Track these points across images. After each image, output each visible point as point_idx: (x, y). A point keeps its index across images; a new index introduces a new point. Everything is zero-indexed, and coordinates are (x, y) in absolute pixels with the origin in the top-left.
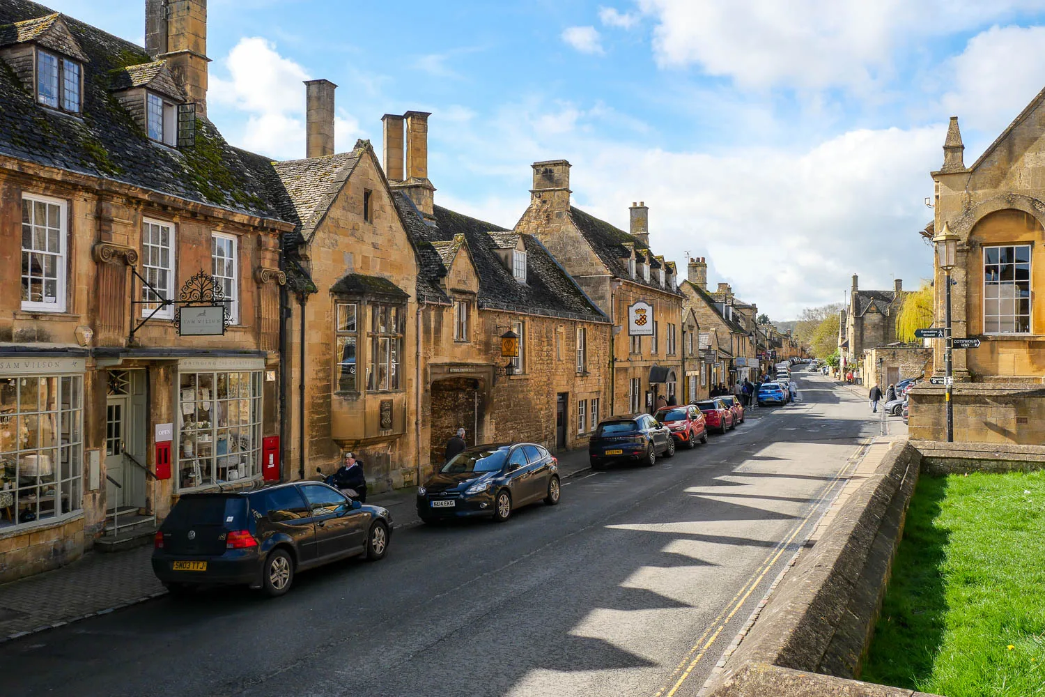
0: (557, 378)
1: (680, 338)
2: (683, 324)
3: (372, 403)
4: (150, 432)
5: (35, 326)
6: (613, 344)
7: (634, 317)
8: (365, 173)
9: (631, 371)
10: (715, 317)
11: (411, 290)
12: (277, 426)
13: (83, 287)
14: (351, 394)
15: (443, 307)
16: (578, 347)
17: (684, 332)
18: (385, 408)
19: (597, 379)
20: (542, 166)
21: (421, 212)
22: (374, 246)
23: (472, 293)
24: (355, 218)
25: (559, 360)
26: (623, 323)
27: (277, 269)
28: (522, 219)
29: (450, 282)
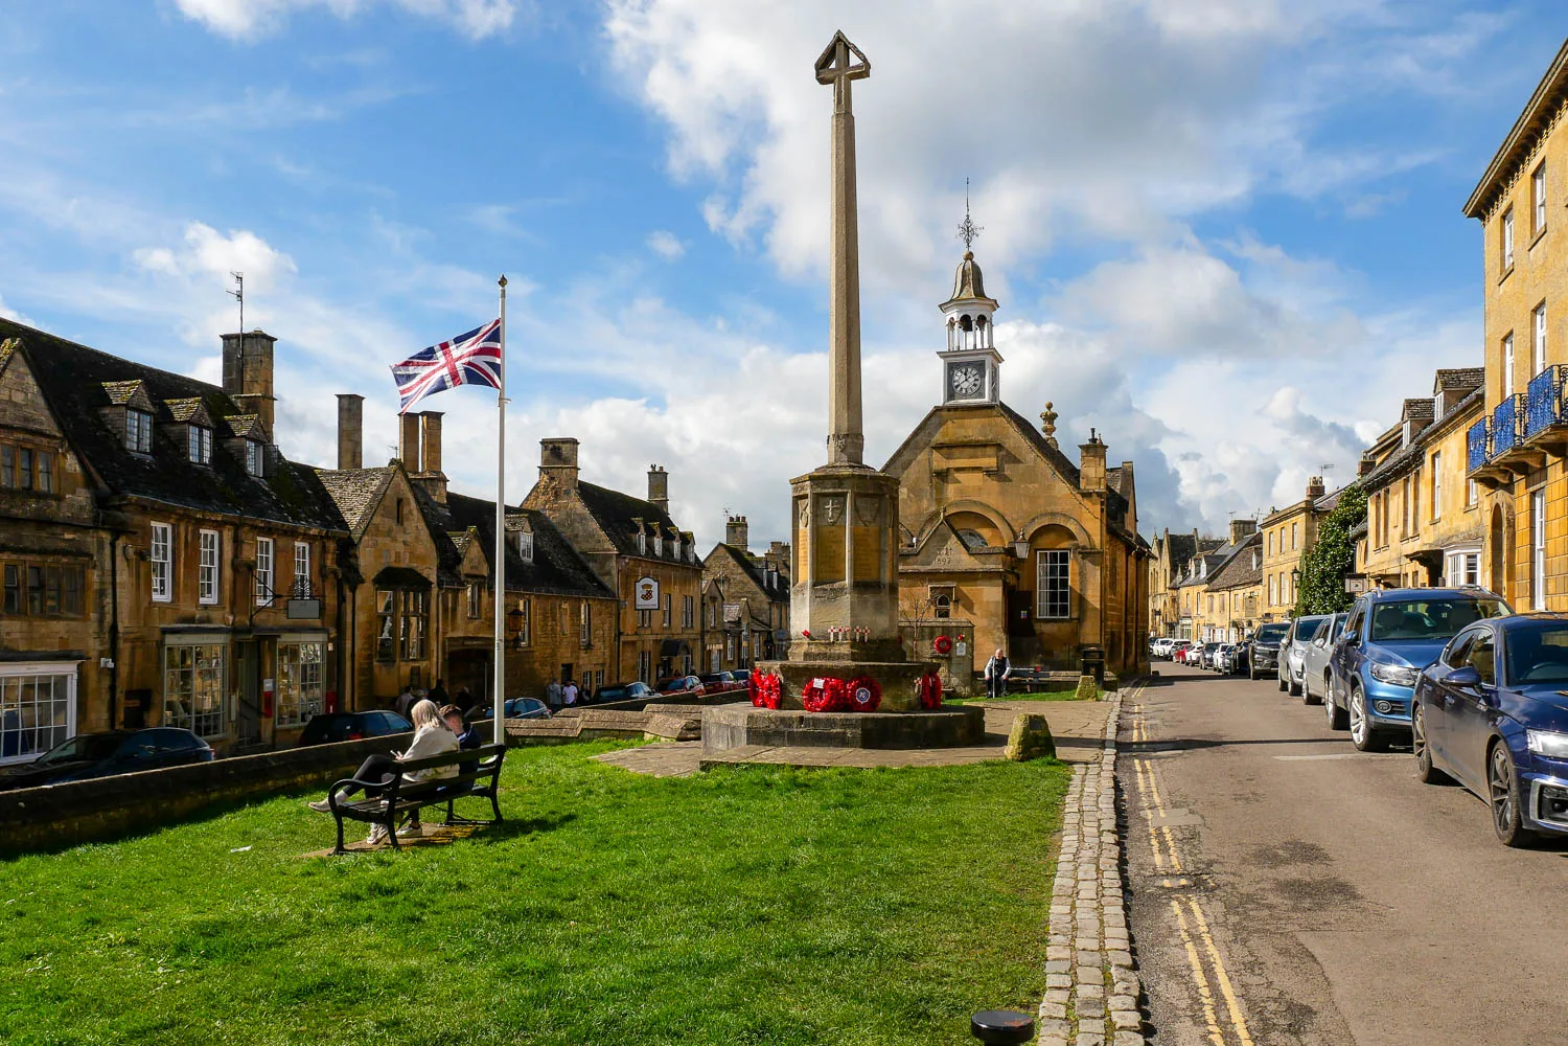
0: (562, 650)
1: (699, 609)
2: (704, 595)
3: (405, 669)
4: (260, 684)
5: (205, 614)
6: (619, 618)
7: (640, 591)
8: (398, 485)
9: (639, 644)
10: (752, 585)
11: (433, 578)
12: (335, 684)
13: (227, 587)
14: (387, 661)
15: (458, 590)
16: (583, 622)
17: (703, 604)
18: (415, 672)
19: (601, 650)
20: (551, 443)
21: (437, 502)
22: (405, 543)
23: (483, 577)
24: (390, 523)
25: (564, 634)
26: (630, 598)
27: (335, 567)
28: (530, 494)
29: (465, 568)
